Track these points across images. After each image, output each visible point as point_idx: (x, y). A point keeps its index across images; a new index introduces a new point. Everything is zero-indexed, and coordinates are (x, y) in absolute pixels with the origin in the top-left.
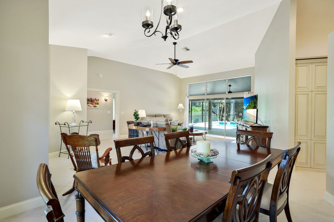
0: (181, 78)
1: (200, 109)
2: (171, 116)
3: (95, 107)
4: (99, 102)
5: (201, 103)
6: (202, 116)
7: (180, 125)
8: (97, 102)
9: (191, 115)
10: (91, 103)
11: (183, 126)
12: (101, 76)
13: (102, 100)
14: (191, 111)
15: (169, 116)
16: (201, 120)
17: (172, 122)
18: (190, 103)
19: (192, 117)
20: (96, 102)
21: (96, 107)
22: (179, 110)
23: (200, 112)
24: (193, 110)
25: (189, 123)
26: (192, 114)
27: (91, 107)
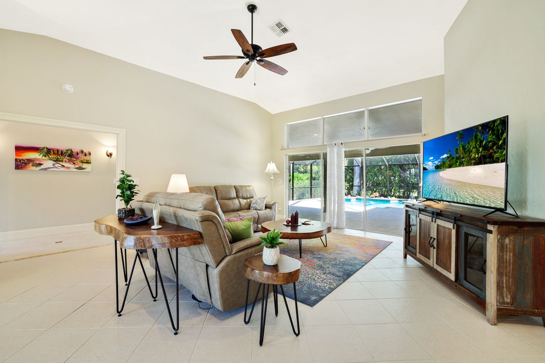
0: (273, 113)
1: (307, 177)
2: (251, 188)
3: (80, 168)
4: (92, 158)
5: (309, 167)
6: (311, 188)
7: (270, 208)
8: (87, 158)
9: (291, 187)
10: (69, 161)
11: (275, 210)
12: (69, 88)
13: (99, 154)
14: (292, 179)
15: (248, 188)
16: (308, 195)
17: (253, 200)
18: (290, 166)
19: (294, 189)
20: (83, 158)
21: (84, 169)
22: (268, 175)
23: (307, 181)
24: (295, 178)
25: (289, 199)
26: (294, 184)
27: (70, 170)
